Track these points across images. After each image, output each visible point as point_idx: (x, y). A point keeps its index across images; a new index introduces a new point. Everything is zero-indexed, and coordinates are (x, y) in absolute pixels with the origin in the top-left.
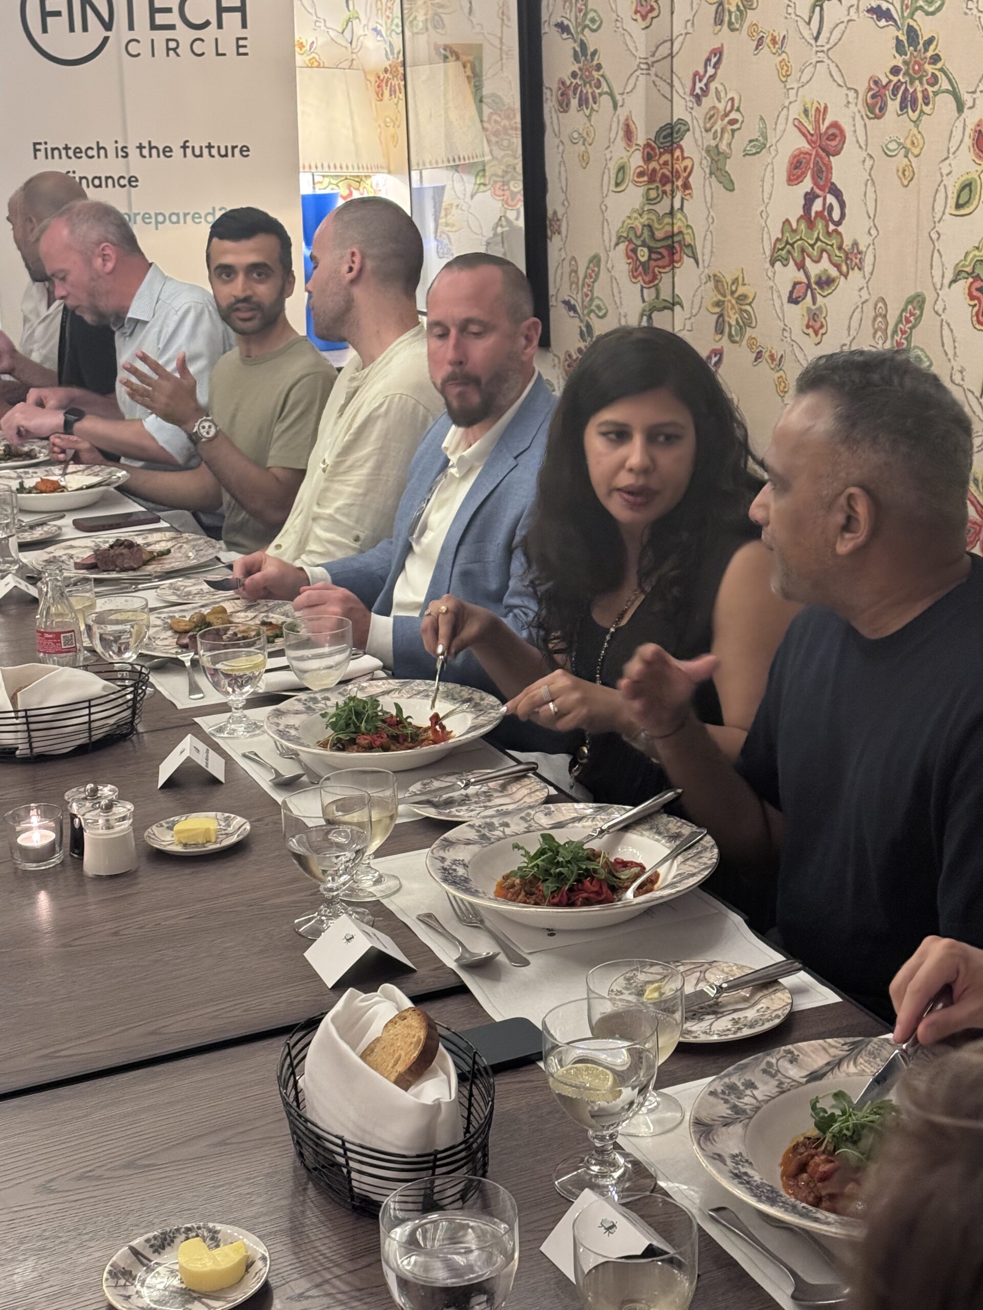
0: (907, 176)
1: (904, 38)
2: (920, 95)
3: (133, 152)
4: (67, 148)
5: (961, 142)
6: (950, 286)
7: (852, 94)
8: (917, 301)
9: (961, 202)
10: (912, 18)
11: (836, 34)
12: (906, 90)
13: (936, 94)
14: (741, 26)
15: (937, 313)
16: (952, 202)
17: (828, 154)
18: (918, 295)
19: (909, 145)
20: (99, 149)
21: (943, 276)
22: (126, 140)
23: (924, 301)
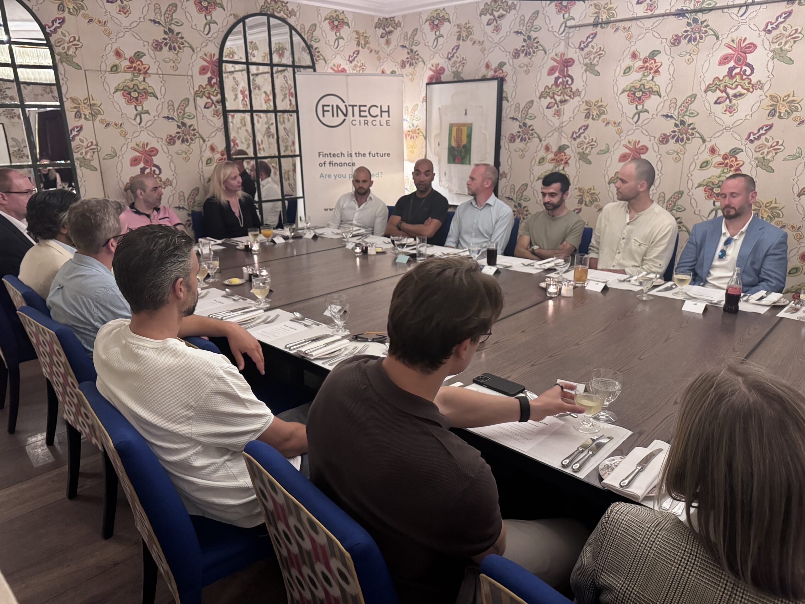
0: (677, 160)
1: (679, 123)
2: (685, 139)
3: (354, 155)
4: (330, 154)
5: (704, 150)
6: (696, 188)
7: (652, 138)
8: (681, 193)
9: (703, 166)
10: (683, 117)
11: (646, 122)
12: (679, 137)
13: (692, 138)
14: (598, 119)
15: (689, 196)
16: (698, 166)
17: (639, 154)
18: (679, 191)
19: (679, 151)
20: (342, 154)
21: (693, 186)
22: (351, 150)
23: (683, 192)
